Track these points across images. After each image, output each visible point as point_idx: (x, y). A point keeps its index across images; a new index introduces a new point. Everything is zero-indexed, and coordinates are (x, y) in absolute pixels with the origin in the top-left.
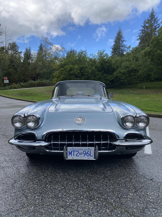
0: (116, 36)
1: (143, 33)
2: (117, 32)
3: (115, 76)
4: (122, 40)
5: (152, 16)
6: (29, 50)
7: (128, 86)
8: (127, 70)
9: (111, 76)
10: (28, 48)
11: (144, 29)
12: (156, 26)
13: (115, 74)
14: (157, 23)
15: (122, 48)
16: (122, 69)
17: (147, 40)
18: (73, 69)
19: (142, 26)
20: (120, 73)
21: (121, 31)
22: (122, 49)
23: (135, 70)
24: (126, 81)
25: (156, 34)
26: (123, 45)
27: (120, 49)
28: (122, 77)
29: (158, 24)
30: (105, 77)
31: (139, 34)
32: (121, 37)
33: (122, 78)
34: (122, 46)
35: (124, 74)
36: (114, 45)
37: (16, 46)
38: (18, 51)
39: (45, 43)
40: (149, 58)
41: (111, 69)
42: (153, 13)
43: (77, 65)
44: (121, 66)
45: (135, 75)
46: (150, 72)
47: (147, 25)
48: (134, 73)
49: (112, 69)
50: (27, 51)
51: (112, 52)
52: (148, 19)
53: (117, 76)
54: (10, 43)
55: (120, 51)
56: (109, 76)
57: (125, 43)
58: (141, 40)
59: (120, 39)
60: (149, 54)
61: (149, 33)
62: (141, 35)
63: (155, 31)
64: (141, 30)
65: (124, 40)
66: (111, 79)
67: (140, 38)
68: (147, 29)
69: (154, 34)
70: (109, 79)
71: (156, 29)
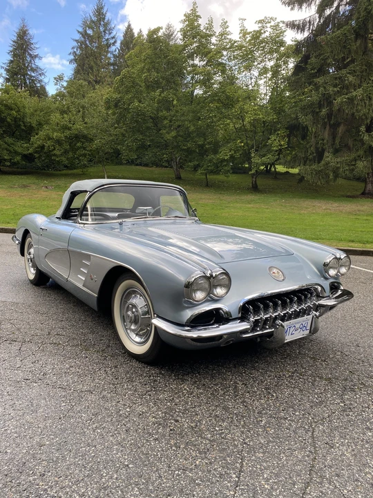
0: (15, 39)
1: (80, 48)
2: (17, 31)
3: (36, 145)
4: (31, 52)
5: (99, 14)
7: (64, 172)
8: (67, 133)
9: (25, 145)
11: (83, 39)
12: (108, 39)
13: (37, 140)
14: (110, 34)
15: (33, 75)
16: (54, 130)
17: (91, 68)
19: (79, 32)
20: (50, 139)
21: (27, 30)
22: (33, 77)
23: (85, 137)
24: (64, 159)
25: (110, 58)
26: (33, 66)
27: (27, 74)
28: (54, 149)
29: (112, 35)
30: (9, 145)
31: (73, 48)
32: (28, 45)
33: (55, 152)
34: (33, 70)
35: (59, 142)
36: (11, 62)
40: (114, 114)
41: (23, 128)
42: (102, 8)
44: (47, 122)
45: (84, 149)
46: (118, 144)
47: (90, 32)
48: (83, 143)
49: (25, 126)
51: (7, 80)
52: (91, 18)
53: (43, 147)
55: (28, 82)
56: (19, 144)
57: (38, 62)
58: (79, 65)
59: (25, 50)
60: (116, 106)
61: (94, 52)
62: (78, 52)
63: (108, 52)
64: (76, 41)
65: (35, 54)
66: (26, 153)
67: (75, 60)
68: (91, 42)
69: (106, 56)
70: (20, 150)
71: (108, 46)
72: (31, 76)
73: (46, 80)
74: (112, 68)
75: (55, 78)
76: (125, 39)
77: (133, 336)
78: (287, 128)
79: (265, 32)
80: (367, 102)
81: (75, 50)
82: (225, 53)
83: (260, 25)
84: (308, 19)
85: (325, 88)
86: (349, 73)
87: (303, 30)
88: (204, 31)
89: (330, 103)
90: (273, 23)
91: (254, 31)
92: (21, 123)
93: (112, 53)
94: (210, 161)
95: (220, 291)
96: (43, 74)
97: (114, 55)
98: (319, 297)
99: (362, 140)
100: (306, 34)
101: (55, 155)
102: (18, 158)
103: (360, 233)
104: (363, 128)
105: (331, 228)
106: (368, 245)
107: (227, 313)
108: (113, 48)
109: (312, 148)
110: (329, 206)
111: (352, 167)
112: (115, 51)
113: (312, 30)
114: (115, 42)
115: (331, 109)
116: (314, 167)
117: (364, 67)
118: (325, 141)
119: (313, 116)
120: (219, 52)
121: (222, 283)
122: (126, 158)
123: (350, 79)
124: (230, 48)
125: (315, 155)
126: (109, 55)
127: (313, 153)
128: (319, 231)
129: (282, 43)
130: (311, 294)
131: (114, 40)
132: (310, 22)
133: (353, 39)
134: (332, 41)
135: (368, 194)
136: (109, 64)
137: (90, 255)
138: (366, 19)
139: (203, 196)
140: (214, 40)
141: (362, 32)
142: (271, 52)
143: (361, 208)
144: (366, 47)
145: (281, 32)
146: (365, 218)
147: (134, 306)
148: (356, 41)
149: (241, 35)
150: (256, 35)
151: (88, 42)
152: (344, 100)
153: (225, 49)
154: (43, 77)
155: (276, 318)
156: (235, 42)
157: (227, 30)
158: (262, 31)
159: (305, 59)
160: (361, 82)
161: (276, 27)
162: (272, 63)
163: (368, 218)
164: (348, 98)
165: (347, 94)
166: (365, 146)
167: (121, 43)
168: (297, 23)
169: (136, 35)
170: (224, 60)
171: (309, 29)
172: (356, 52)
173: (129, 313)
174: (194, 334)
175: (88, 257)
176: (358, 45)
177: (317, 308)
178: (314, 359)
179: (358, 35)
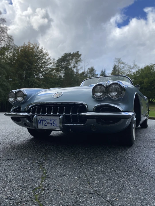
6: (104, 71)
10: (104, 70)
18: (143, 83)
37: (94, 70)
38: (95, 74)
39: (118, 63)
43: (147, 78)
50: (102, 73)
54: (89, 69)
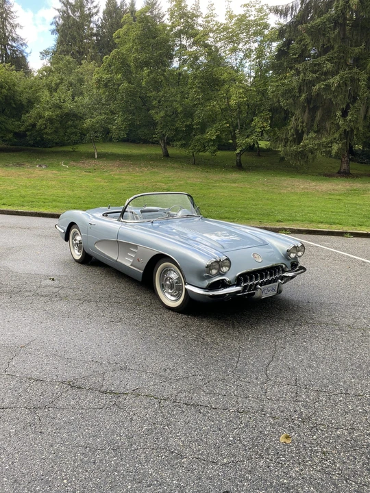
1: (63, 17)
3: (27, 124)
4: (11, 21)
9: (16, 123)
11: (65, 8)
12: (90, 8)
13: (28, 118)
14: (92, 2)
15: (14, 44)
16: (45, 109)
17: (74, 39)
20: (41, 117)
22: (14, 47)
24: (55, 137)
25: (92, 29)
26: (14, 35)
27: (8, 44)
29: (95, 4)
31: (55, 18)
32: (8, 14)
33: (46, 130)
34: (14, 40)
35: (50, 120)
41: (14, 106)
46: (109, 123)
49: (15, 104)
53: (34, 125)
55: (9, 52)
56: (10, 122)
57: (18, 31)
58: (61, 36)
59: (5, 19)
60: (106, 86)
61: (77, 22)
62: (61, 22)
63: (90, 22)
64: (58, 10)
65: (16, 23)
66: (17, 131)
67: (58, 31)
68: (74, 12)
69: (89, 26)
70: (10, 127)
71: (90, 15)
72: (12, 46)
73: (27, 50)
74: (95, 38)
75: (41, 53)
76: (107, 8)
77: (169, 296)
78: (270, 111)
79: (250, 16)
80: (343, 88)
81: (57, 20)
82: (211, 35)
83: (245, 9)
84: (291, 5)
85: (305, 74)
86: (328, 60)
87: (286, 15)
88: (191, 11)
89: (310, 89)
90: (257, 7)
91: (240, 15)
92: (12, 101)
93: (94, 23)
94: (198, 141)
95: (225, 269)
96: (25, 44)
97: (96, 25)
98: (284, 271)
99: (338, 124)
100: (289, 19)
101: (46, 133)
102: (11, 136)
103: (330, 213)
104: (339, 113)
105: (306, 209)
106: (334, 226)
107: (229, 282)
108: (95, 18)
109: (292, 130)
110: (306, 185)
111: (328, 149)
112: (98, 21)
113: (294, 16)
114: (98, 11)
115: (310, 94)
116: (294, 148)
117: (342, 54)
118: (304, 124)
119: (293, 100)
120: (206, 35)
121: (226, 264)
122: (117, 136)
123: (328, 67)
124: (216, 30)
125: (295, 136)
126: (92, 25)
127: (293, 135)
128: (296, 212)
129: (266, 26)
130: (279, 270)
131: (96, 9)
132: (292, 8)
133: (332, 28)
134: (312, 30)
135: (343, 173)
136: (92, 35)
137: (137, 246)
138: (344, 8)
139: (191, 175)
140: (200, 21)
141: (341, 21)
142: (255, 34)
143: (337, 188)
144: (344, 34)
145: (265, 15)
146: (338, 197)
147: (171, 278)
148: (335, 29)
149: (227, 17)
150: (242, 19)
151: (70, 11)
152: (323, 86)
153: (211, 31)
154: (24, 47)
155: (257, 284)
156: (221, 25)
157: (214, 12)
158: (247, 15)
159: (288, 43)
160: (338, 68)
161: (260, 10)
162: (256, 45)
163: (340, 198)
164: (326, 85)
165: (325, 81)
166: (341, 129)
167: (104, 13)
168: (280, 8)
169: (119, 4)
170: (210, 41)
171: (292, 15)
172: (335, 40)
173: (168, 282)
174: (211, 293)
175: (136, 247)
176: (336, 33)
177: (282, 278)
178: (281, 310)
179: (336, 23)
